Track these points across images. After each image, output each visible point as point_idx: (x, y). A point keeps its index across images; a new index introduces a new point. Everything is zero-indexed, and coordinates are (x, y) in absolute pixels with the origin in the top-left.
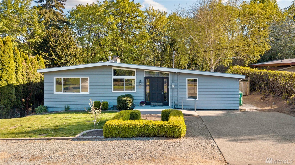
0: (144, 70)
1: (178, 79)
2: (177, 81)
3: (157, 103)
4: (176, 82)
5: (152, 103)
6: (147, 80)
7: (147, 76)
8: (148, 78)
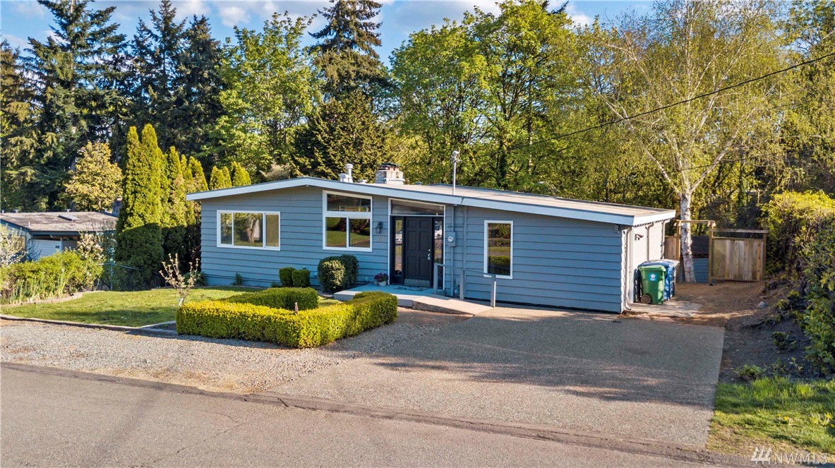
0: (389, 199)
1: (464, 221)
2: (463, 227)
3: (417, 281)
4: (461, 229)
5: (407, 281)
6: (397, 221)
7: (396, 213)
8: (399, 218)
